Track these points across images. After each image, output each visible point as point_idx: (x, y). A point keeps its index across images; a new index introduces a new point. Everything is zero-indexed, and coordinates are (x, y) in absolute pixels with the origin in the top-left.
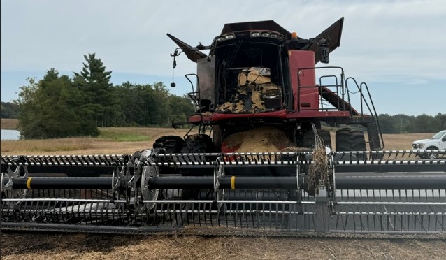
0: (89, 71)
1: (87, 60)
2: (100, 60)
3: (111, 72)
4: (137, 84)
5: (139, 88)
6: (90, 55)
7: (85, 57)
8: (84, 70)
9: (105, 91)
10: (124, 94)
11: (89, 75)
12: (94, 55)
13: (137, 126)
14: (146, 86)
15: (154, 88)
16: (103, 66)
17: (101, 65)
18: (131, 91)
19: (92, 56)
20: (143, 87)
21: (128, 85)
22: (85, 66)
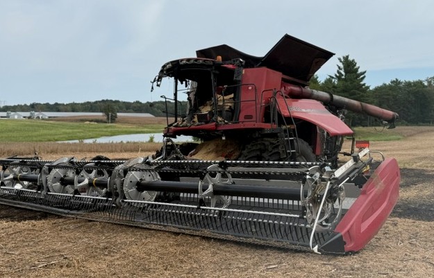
0: (343, 73)
1: (341, 61)
2: (353, 60)
3: (365, 72)
4: (407, 81)
5: (409, 84)
6: (344, 58)
7: (340, 59)
8: (338, 72)
9: (357, 92)
10: (390, 92)
11: (343, 77)
12: (347, 57)
13: (407, 125)
14: (417, 82)
15: (426, 84)
16: (357, 66)
17: (355, 65)
18: (400, 88)
19: (346, 58)
20: (414, 83)
21: (396, 82)
22: (339, 68)
